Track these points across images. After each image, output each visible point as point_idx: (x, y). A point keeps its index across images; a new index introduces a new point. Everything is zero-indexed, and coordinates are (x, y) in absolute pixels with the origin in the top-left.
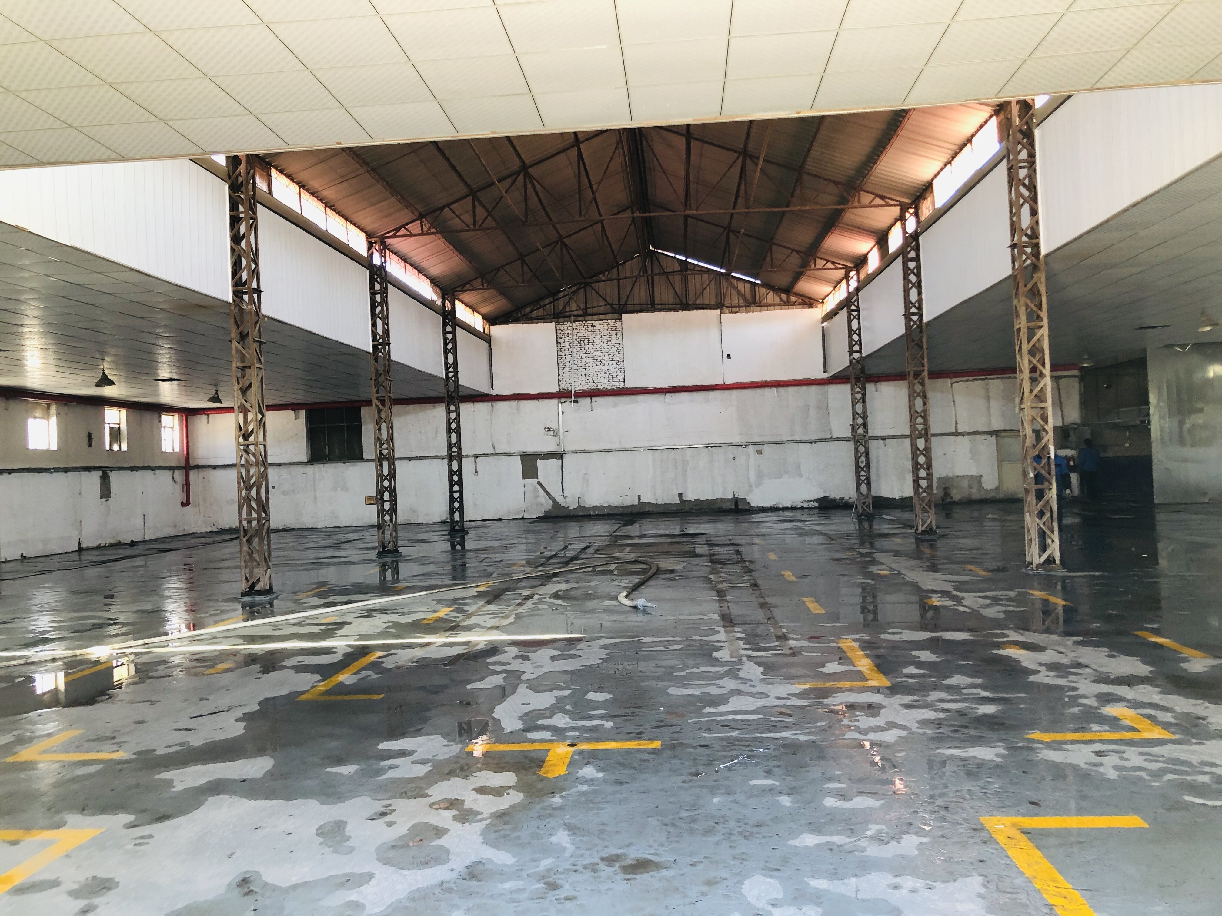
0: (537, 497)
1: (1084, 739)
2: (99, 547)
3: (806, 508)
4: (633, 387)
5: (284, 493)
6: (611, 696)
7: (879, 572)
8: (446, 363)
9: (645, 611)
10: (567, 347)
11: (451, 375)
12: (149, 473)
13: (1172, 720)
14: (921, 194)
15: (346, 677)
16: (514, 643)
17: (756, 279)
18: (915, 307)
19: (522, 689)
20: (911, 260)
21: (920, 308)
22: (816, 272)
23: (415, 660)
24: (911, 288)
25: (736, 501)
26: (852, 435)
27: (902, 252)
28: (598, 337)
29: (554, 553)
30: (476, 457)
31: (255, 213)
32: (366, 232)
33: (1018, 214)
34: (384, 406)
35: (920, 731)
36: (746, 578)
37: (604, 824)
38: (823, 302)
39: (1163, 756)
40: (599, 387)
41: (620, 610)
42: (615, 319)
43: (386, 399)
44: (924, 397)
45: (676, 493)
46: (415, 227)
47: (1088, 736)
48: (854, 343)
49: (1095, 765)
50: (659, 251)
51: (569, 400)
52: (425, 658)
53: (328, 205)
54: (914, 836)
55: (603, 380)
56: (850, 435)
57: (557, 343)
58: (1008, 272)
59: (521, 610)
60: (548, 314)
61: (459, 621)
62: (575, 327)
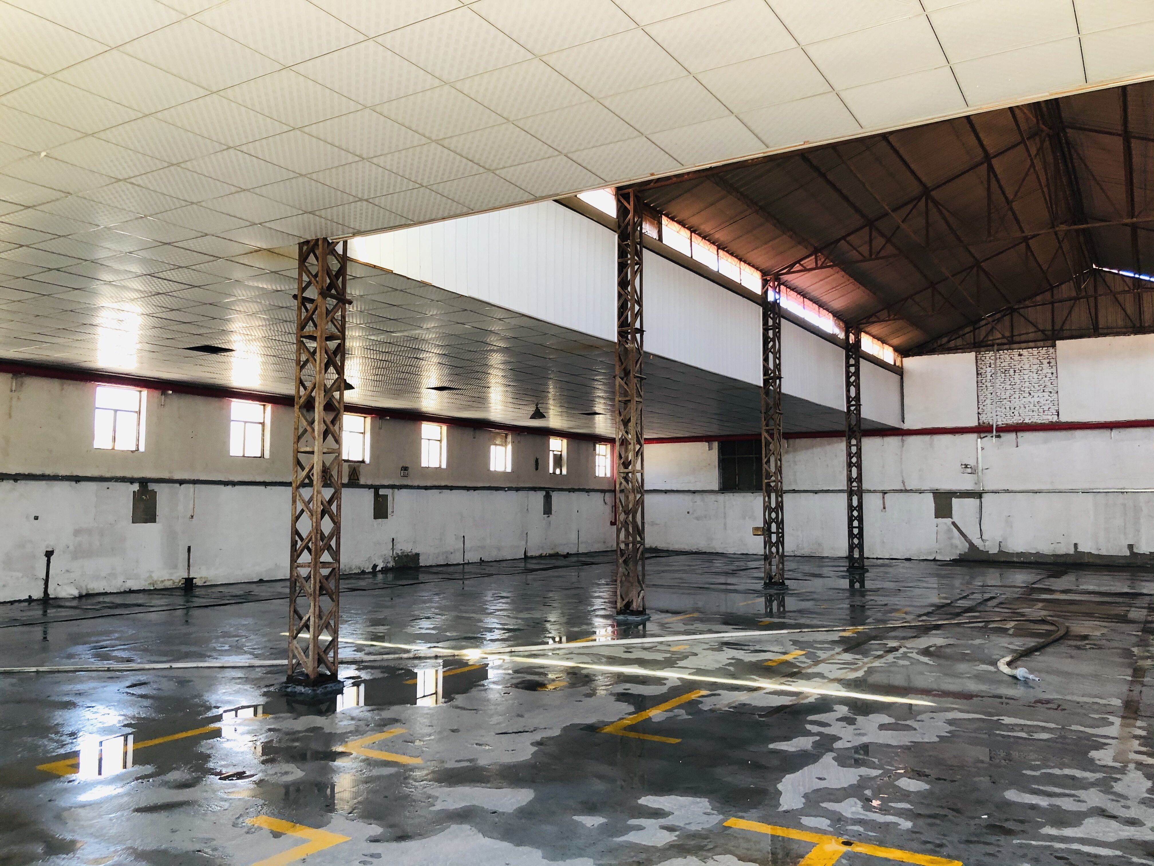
0: (950, 538)
2: (541, 557)
4: (1069, 421)
5: (697, 519)
6: (928, 787)
8: (848, 397)
9: (1026, 682)
10: (989, 377)
11: (852, 408)
12: (584, 495)
15: (656, 714)
16: (847, 701)
19: (828, 759)
23: (734, 705)
28: (1026, 366)
29: (950, 602)
30: (884, 493)
31: (641, 259)
32: (761, 271)
34: (773, 439)
40: (1027, 421)
41: (997, 678)
42: (1048, 347)
43: (775, 432)
45: (1125, 544)
46: (809, 262)
50: (1104, 269)
51: (989, 435)
52: (745, 705)
53: (721, 247)
55: (1031, 413)
57: (978, 374)
59: (876, 663)
60: (968, 344)
61: (804, 668)
62: (998, 357)
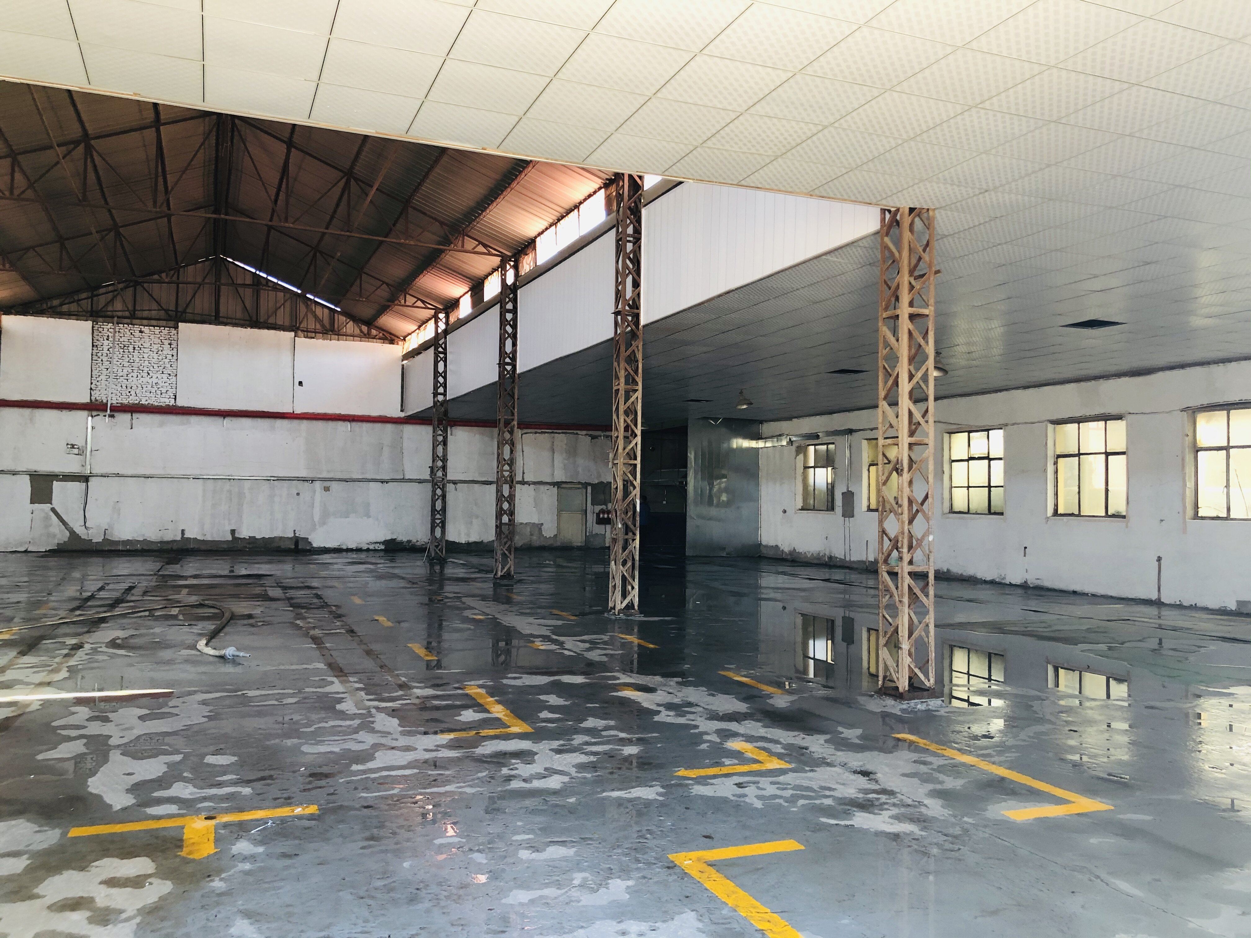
1: (721, 773)
3: (372, 550)
4: (186, 405)
6: (236, 758)
7: (475, 617)
9: (234, 661)
10: (105, 351)
13: (783, 751)
14: (523, 249)
16: (79, 702)
17: (336, 306)
18: (509, 357)
19: (115, 756)
20: (509, 311)
21: (514, 359)
22: (405, 309)
24: (507, 338)
25: (297, 540)
26: (431, 477)
27: (499, 300)
28: (147, 345)
29: (90, 594)
33: (624, 283)
35: (580, 775)
36: (338, 624)
37: (288, 906)
38: (404, 340)
39: (790, 784)
40: (143, 402)
41: (205, 660)
42: (170, 327)
44: (512, 444)
45: (229, 528)
47: (725, 770)
48: (439, 385)
49: (740, 796)
50: (228, 259)
51: (102, 414)
54: (618, 880)
55: (148, 394)
56: (428, 477)
57: (93, 346)
58: (610, 334)
59: (72, 662)
60: (84, 311)
62: (117, 330)
